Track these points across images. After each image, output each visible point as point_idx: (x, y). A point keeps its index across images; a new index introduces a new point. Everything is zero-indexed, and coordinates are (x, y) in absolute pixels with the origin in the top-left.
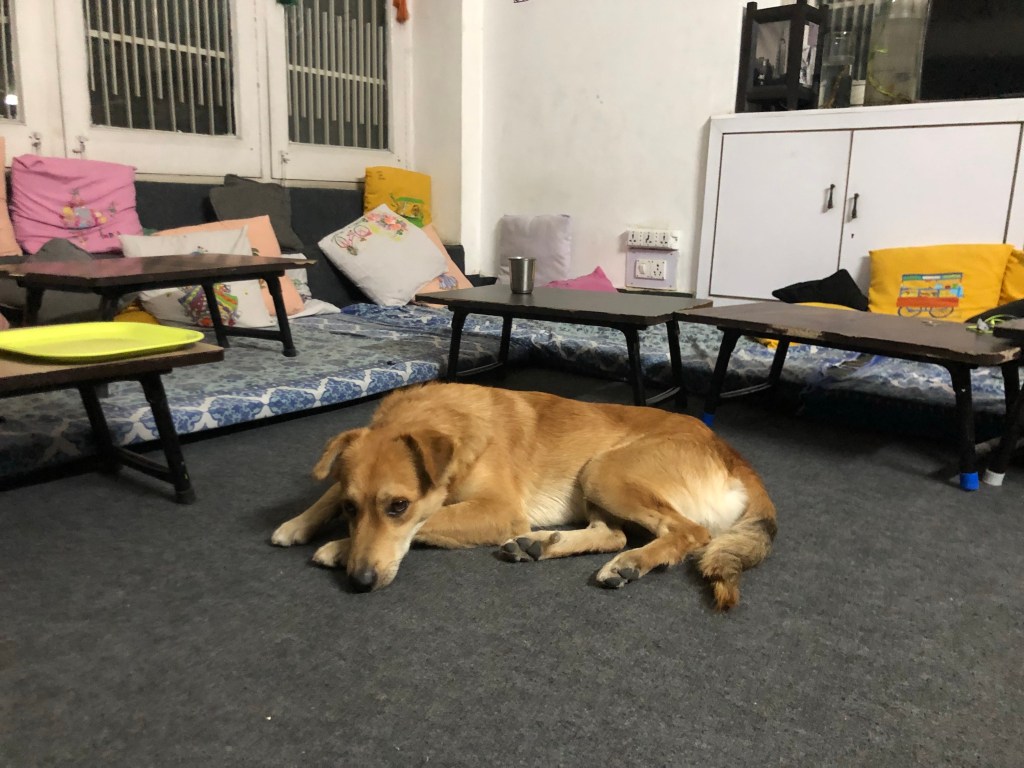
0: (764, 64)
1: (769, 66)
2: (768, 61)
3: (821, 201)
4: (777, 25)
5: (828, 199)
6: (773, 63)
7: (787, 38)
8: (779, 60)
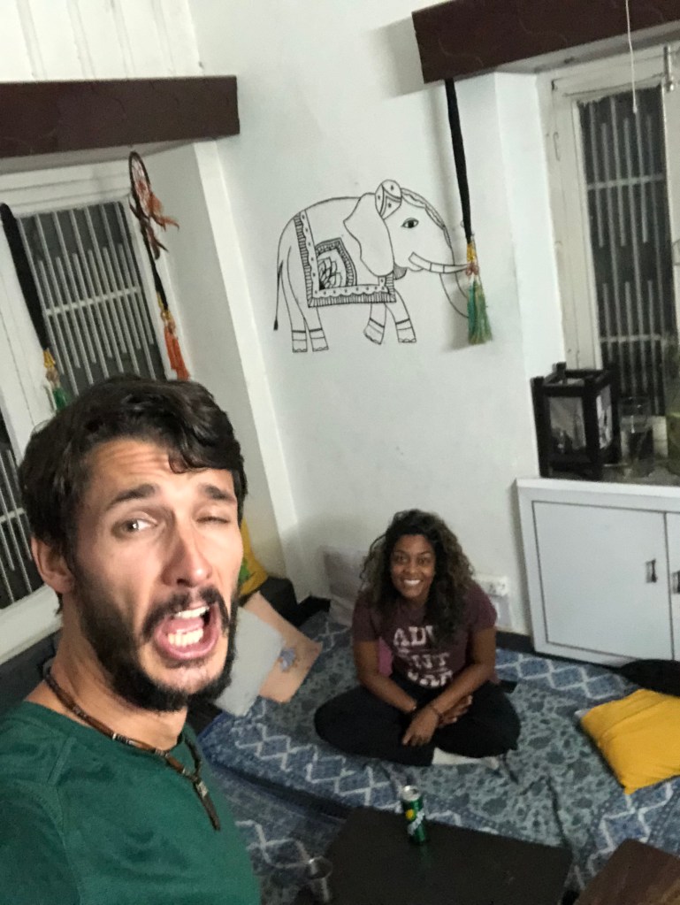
0: (562, 434)
1: (566, 437)
2: (565, 433)
3: (643, 573)
4: (568, 401)
5: (651, 572)
6: (571, 434)
7: (580, 412)
8: (576, 430)
